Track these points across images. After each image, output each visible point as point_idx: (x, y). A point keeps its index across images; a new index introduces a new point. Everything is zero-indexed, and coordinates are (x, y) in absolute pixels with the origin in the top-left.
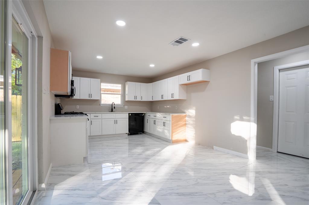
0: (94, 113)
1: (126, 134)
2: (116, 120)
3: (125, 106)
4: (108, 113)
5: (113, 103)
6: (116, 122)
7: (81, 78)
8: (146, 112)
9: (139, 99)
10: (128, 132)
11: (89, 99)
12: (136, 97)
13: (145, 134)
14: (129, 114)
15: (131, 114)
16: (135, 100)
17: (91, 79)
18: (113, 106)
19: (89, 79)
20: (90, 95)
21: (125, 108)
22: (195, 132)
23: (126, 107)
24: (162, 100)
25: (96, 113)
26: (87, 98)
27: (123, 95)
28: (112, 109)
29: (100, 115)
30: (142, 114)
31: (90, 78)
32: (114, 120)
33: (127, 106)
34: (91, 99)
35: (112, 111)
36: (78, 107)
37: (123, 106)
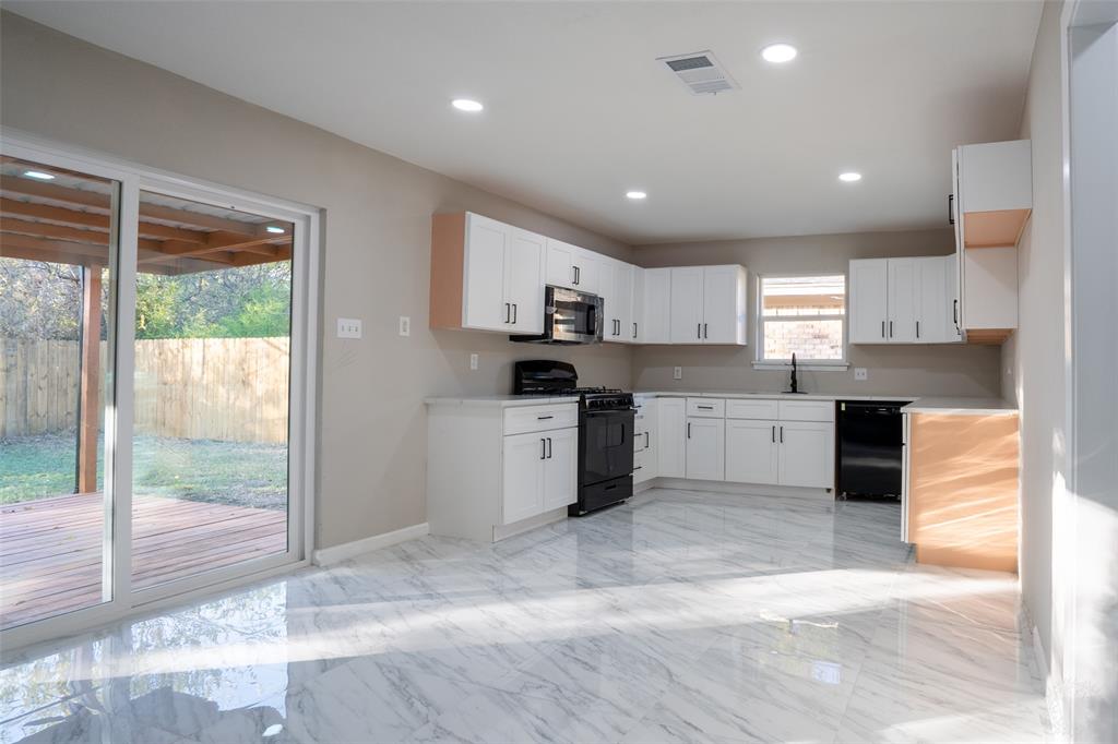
0: (699, 394)
1: (829, 490)
2: (780, 425)
3: (857, 370)
4: (778, 396)
6: (777, 435)
7: (673, 269)
9: (903, 336)
10: (831, 484)
11: (700, 341)
12: (888, 327)
14: (838, 403)
15: (846, 402)
16: (886, 341)
17: (707, 268)
19: (699, 270)
20: (703, 329)
23: (861, 374)
25: (704, 395)
26: (691, 338)
29: (718, 404)
31: (701, 267)
32: (769, 424)
34: (706, 341)
35: (792, 390)
36: (678, 372)
37: (845, 369)
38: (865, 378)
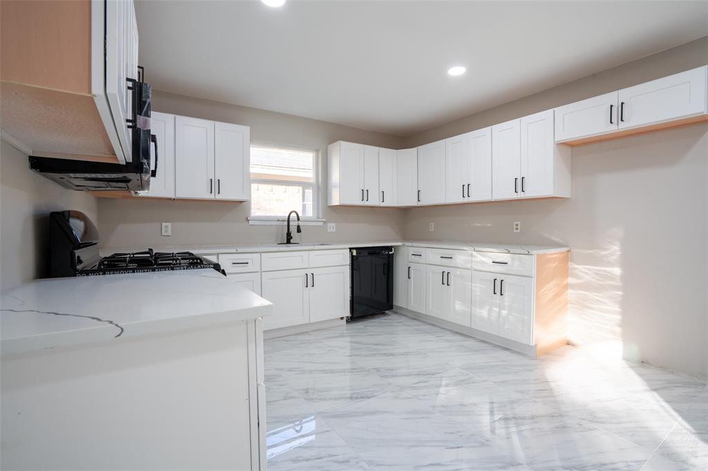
1: (342, 318)
2: (309, 272)
3: (331, 225)
5: (294, 215)
7: (178, 117)
8: (400, 244)
9: (374, 201)
10: (347, 313)
11: (211, 197)
12: (365, 194)
13: (396, 313)
14: (351, 249)
15: (356, 249)
16: (362, 203)
17: (218, 123)
18: (293, 224)
19: (208, 124)
20: (215, 185)
21: (329, 230)
22: (619, 317)
23: (332, 227)
24: (466, 200)
25: (239, 250)
26: (203, 193)
27: (323, 188)
28: (289, 234)
29: (253, 259)
30: (389, 248)
31: (213, 122)
32: (303, 272)
33: (334, 225)
34: (218, 197)
35: (288, 242)
36: (168, 228)
37: (321, 224)
38: (334, 230)
